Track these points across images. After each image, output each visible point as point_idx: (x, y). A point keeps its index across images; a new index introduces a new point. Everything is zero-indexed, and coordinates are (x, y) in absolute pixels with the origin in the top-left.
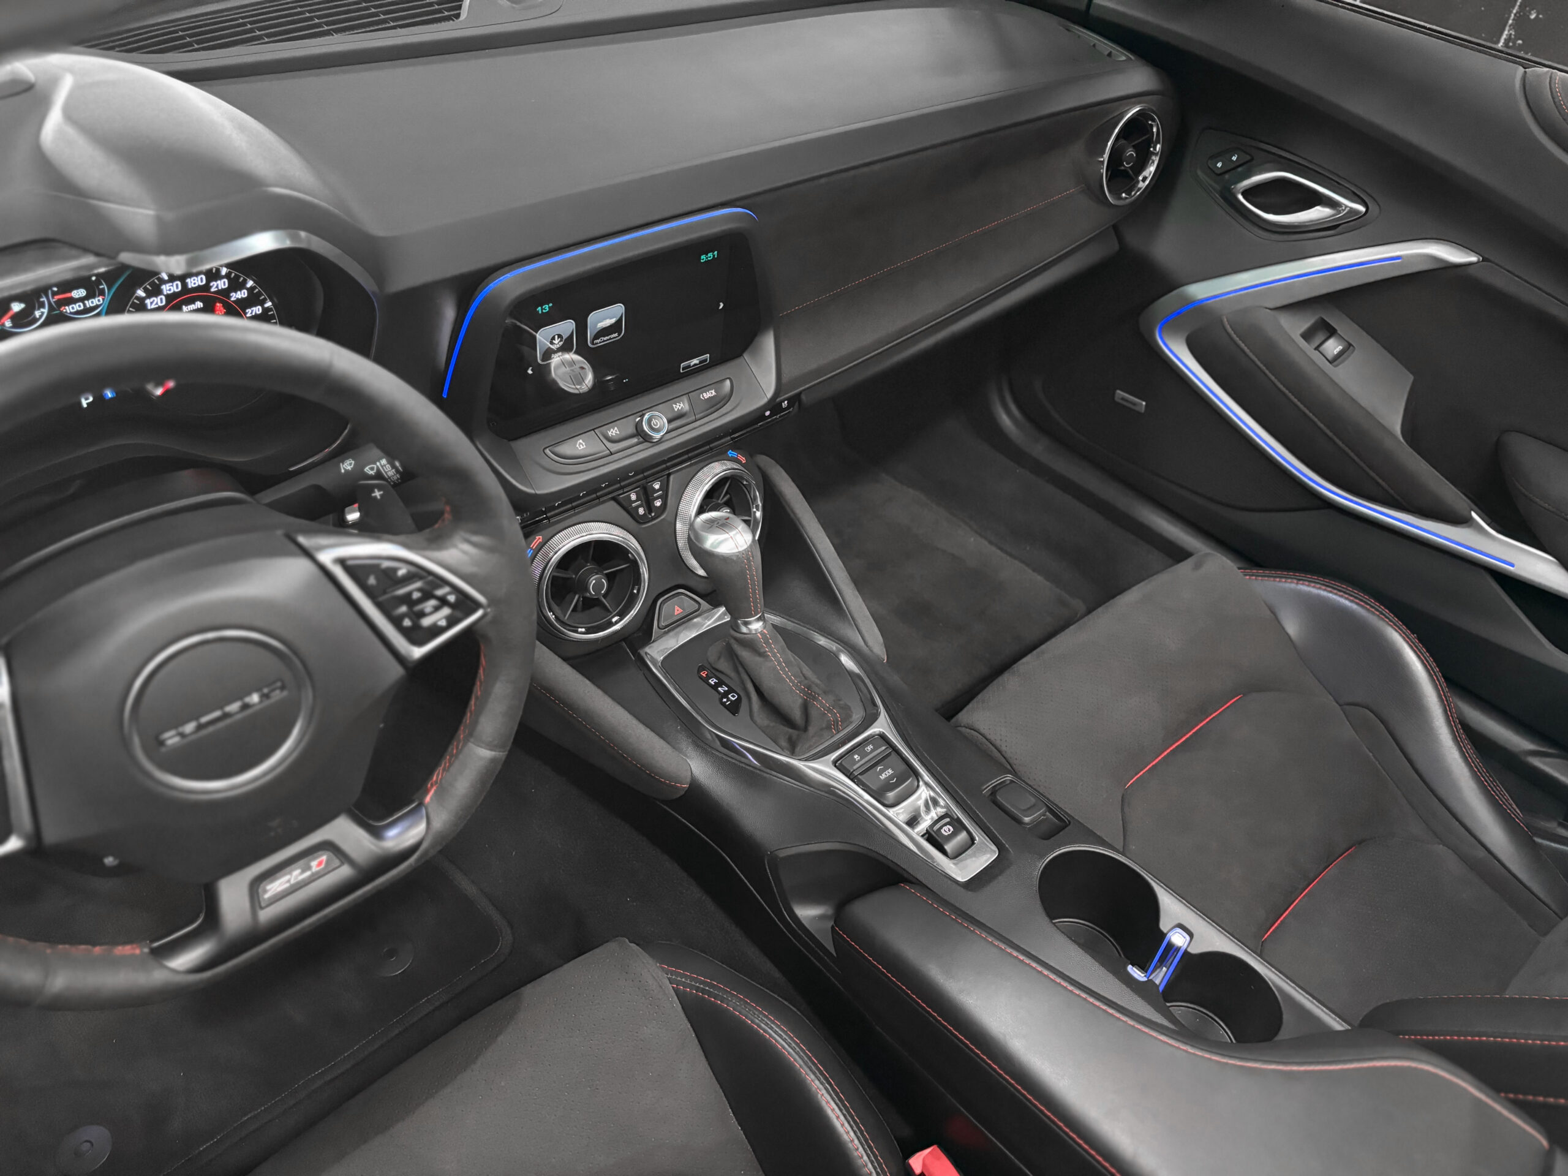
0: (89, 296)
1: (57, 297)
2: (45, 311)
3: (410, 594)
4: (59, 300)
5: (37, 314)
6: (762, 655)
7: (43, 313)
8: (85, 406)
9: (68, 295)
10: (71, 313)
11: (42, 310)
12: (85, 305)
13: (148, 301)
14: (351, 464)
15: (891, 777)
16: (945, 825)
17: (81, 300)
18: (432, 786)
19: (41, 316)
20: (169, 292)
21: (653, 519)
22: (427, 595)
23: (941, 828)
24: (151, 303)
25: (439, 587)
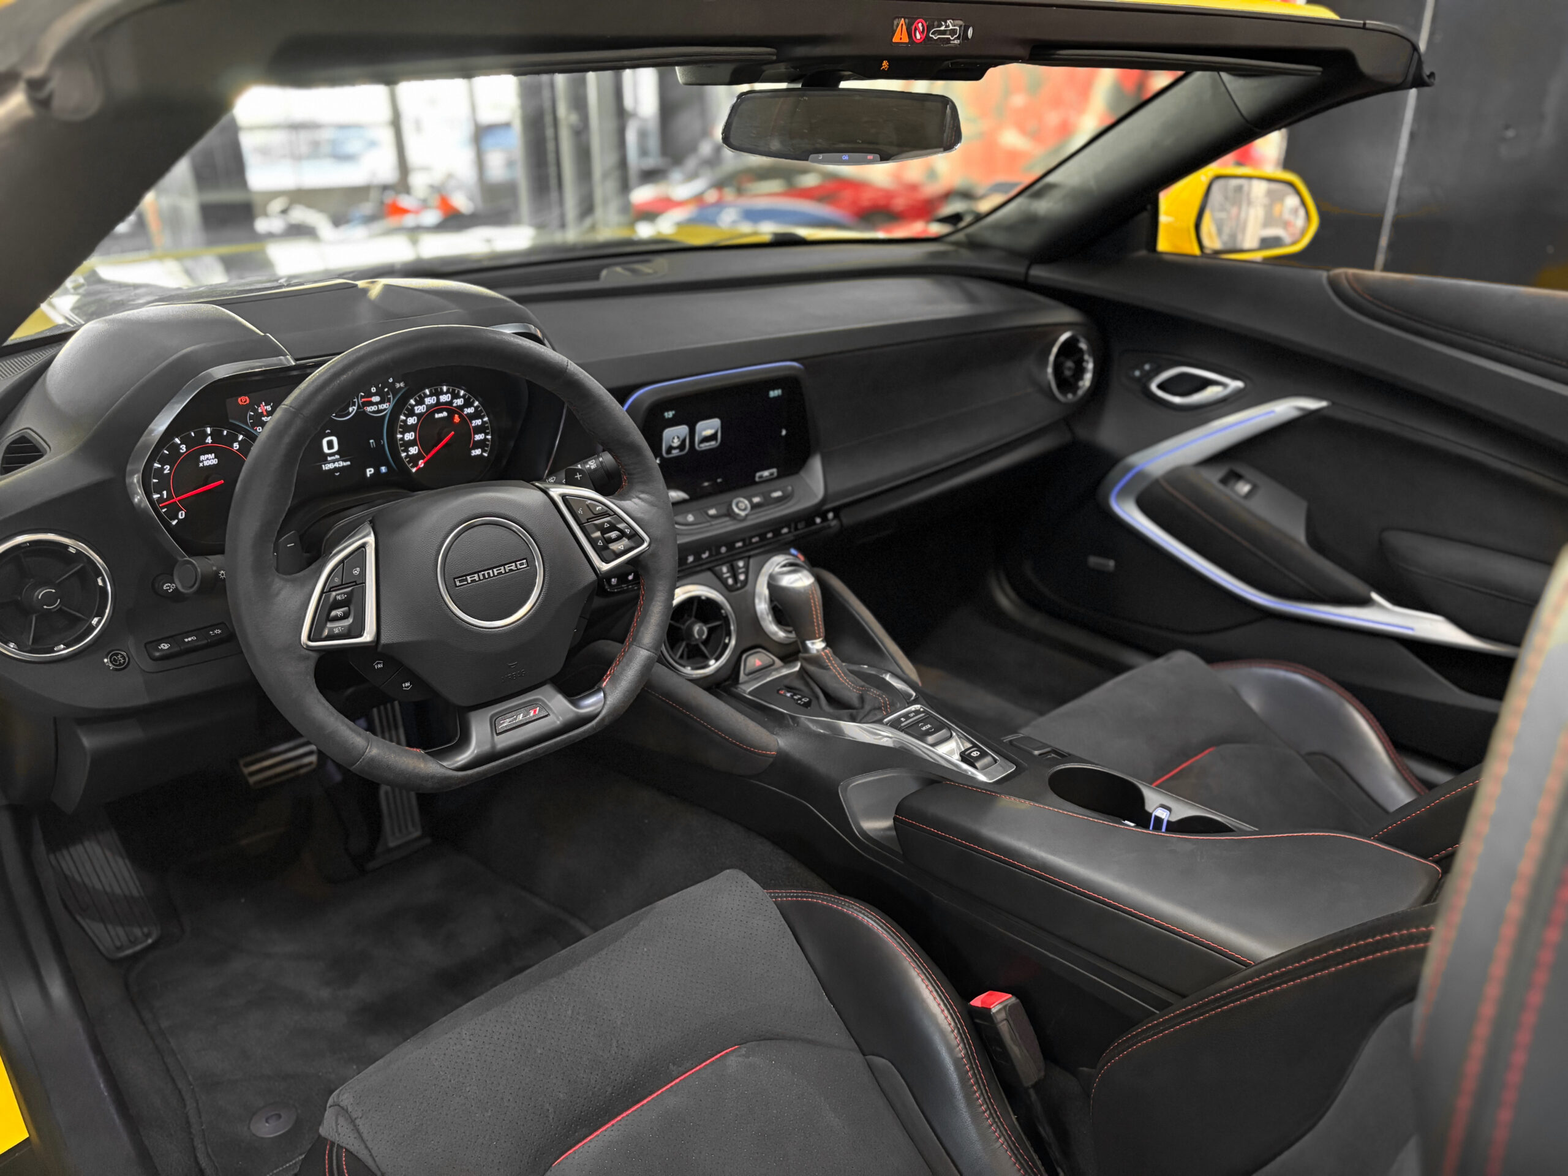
0: (382, 402)
1: (363, 400)
2: (355, 408)
3: (603, 524)
4: (364, 401)
5: (351, 409)
6: (826, 668)
7: (354, 409)
8: (368, 475)
9: (370, 399)
10: (370, 412)
11: (354, 407)
12: (378, 408)
13: (416, 408)
14: (553, 479)
15: (930, 729)
16: (974, 751)
17: (377, 404)
18: (607, 677)
19: (352, 411)
20: (429, 403)
21: (738, 589)
22: (613, 528)
23: (971, 752)
24: (418, 409)
25: (620, 523)
